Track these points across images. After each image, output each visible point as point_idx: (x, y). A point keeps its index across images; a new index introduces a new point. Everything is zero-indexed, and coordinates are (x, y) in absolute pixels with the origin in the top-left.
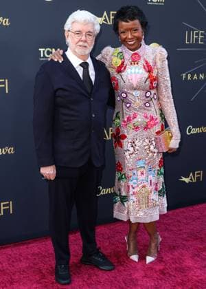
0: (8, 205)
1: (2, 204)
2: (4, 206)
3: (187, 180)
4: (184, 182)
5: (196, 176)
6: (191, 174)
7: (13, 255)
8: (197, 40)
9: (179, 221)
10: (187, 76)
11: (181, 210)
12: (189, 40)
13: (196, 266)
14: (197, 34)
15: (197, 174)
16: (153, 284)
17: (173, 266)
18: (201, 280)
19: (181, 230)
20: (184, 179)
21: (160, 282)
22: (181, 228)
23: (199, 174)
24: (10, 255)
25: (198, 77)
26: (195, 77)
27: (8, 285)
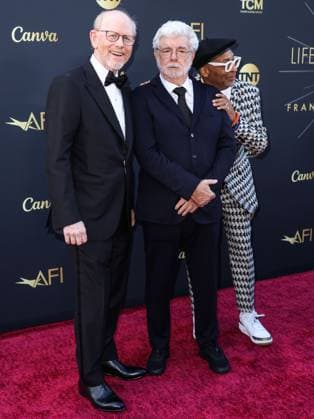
0: (58, 272)
1: (50, 271)
2: (52, 273)
3: (291, 240)
4: (288, 242)
5: (304, 235)
6: (298, 233)
7: (62, 337)
8: (306, 59)
9: (280, 294)
10: (292, 106)
11: (285, 278)
12: (295, 60)
13: (297, 357)
14: (307, 52)
15: (306, 233)
16: (238, 382)
17: (267, 356)
18: (303, 377)
19: (281, 307)
20: (288, 239)
21: (248, 379)
22: (282, 303)
23: (309, 232)
24: (59, 337)
25: (307, 107)
26: (304, 107)
27: (50, 379)
